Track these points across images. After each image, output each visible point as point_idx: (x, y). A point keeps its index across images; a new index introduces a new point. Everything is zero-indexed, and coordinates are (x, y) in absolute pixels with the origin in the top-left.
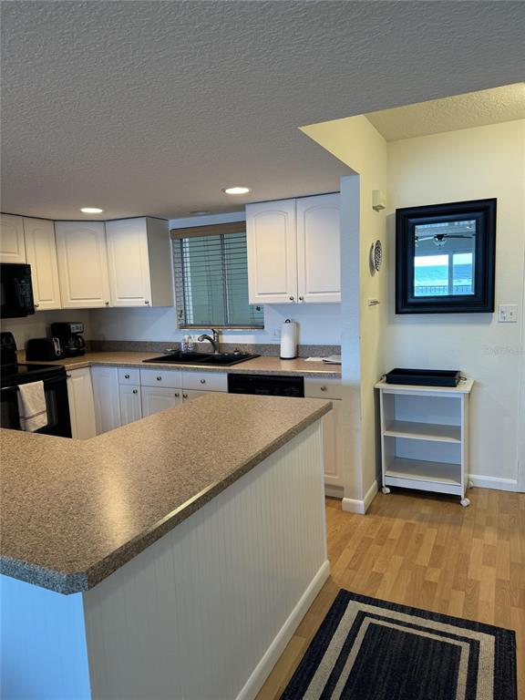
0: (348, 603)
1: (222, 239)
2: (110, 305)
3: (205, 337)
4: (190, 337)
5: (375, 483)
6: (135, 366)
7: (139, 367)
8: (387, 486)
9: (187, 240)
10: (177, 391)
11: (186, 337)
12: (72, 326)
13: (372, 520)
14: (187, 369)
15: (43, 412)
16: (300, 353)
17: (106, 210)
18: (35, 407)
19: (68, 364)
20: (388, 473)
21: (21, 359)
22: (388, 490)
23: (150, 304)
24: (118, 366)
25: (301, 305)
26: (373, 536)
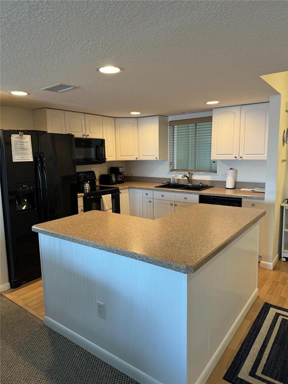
0: (270, 308)
1: (196, 126)
2: (138, 159)
3: (185, 176)
4: (176, 176)
5: (277, 255)
6: (151, 189)
7: (153, 190)
8: (284, 257)
9: (176, 126)
10: (171, 202)
11: (174, 176)
12: (120, 169)
13: (277, 273)
14: (177, 192)
15: (110, 209)
16: (237, 186)
17: (142, 113)
18: (108, 206)
19: (120, 187)
20: (285, 251)
21: (98, 183)
22: (285, 260)
23: (158, 159)
24: (142, 189)
25: (240, 161)
26: (279, 280)
